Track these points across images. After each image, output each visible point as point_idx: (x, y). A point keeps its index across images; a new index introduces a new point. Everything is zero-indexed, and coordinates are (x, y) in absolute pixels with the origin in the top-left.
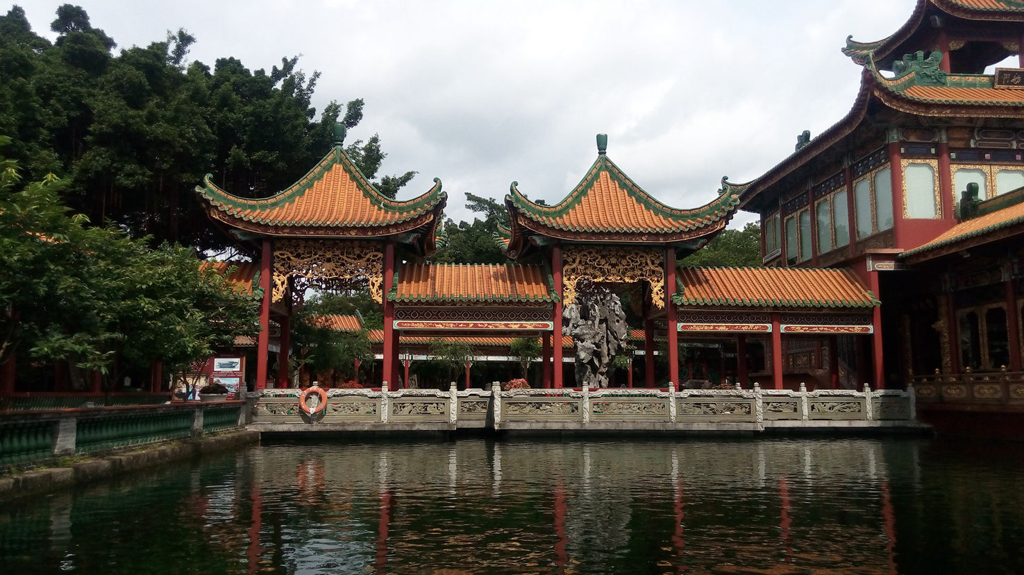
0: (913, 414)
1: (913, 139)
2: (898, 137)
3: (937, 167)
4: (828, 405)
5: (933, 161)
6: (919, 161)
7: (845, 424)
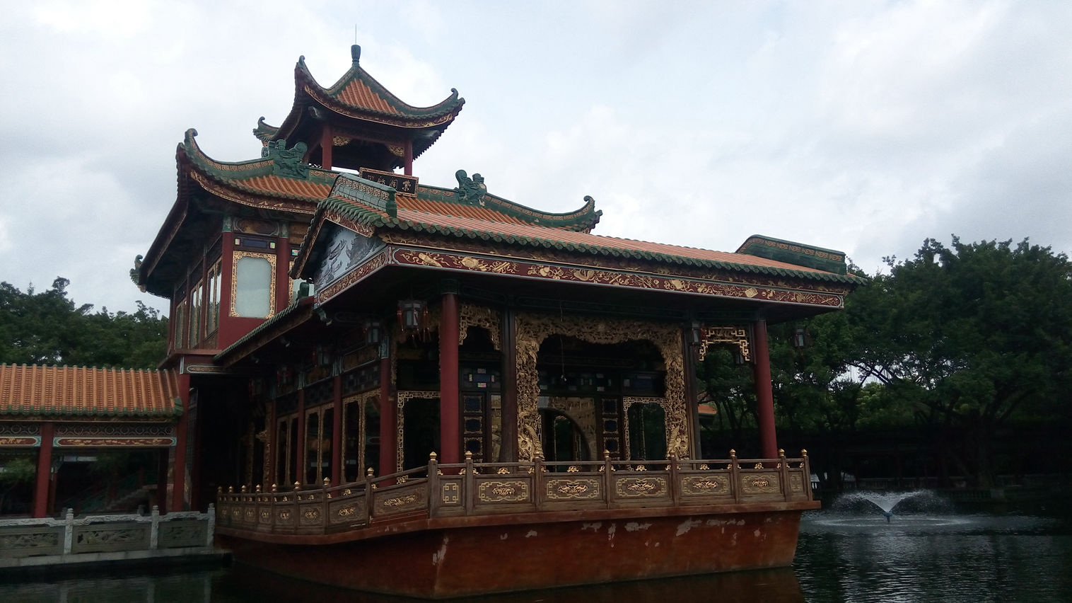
0: (210, 539)
1: (249, 230)
2: (231, 227)
3: (275, 263)
4: (101, 535)
5: (270, 256)
6: (255, 254)
7: (118, 556)
